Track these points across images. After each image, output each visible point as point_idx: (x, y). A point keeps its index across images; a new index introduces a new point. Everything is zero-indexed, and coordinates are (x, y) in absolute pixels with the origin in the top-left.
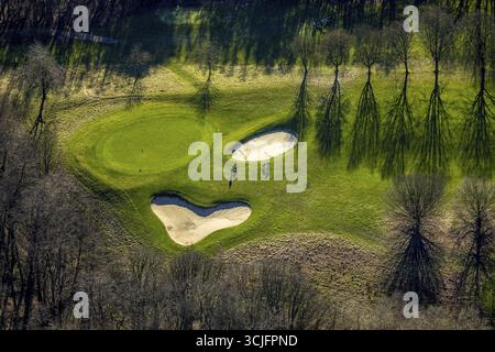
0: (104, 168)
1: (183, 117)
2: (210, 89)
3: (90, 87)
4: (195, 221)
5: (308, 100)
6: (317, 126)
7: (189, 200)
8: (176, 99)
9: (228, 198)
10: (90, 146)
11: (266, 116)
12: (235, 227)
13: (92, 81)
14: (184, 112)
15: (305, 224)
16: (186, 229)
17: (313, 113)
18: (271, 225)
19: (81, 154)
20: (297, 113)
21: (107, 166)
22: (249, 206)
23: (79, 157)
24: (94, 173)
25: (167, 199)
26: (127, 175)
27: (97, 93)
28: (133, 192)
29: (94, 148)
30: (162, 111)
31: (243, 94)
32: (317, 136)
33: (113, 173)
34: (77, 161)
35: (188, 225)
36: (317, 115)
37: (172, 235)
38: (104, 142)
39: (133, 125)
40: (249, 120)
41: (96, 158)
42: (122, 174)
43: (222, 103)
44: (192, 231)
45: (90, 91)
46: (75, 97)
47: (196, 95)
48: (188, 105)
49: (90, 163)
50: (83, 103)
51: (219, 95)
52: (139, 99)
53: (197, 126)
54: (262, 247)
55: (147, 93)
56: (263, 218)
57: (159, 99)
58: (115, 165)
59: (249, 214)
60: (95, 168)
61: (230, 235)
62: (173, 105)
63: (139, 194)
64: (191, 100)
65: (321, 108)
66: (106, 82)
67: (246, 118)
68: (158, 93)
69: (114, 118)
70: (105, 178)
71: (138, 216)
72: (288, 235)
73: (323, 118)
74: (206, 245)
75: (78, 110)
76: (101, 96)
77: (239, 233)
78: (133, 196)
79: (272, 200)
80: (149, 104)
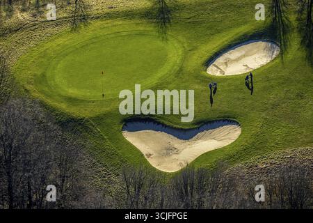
0: (60, 95)
1: (141, 34)
2: (167, 1)
3: (23, 10)
4: (176, 146)
5: (284, 4)
6: (300, 31)
7: (166, 123)
8: (129, 15)
9: (211, 116)
10: (39, 73)
11: (239, 25)
13: (24, 4)
14: (141, 28)
15: (306, 137)
16: (168, 154)
17: (293, 18)
18: (266, 141)
19: (29, 83)
20: (274, 19)
21: (63, 93)
22: (237, 123)
23: (28, 87)
24: (49, 102)
25: (139, 124)
26: (89, 102)
27: (34, 16)
28: (99, 119)
29: (43, 75)
30: (115, 29)
31: (207, 3)
32: (302, 42)
33: (72, 100)
34: (27, 91)
35: (169, 150)
36: (298, 19)
37: (153, 162)
38: (54, 68)
39: (84, 47)
40: (219, 32)
41: (49, 87)
42: (83, 101)
43: (185, 15)
44: (175, 156)
45: (25, 14)
46: (9, 22)
47: (152, 8)
48: (144, 21)
49: (42, 92)
50: (20, 27)
51: (179, 7)
52: (85, 19)
53: (159, 43)
54: (260, 167)
55: (93, 11)
56: (257, 135)
57: (109, 16)
58: (73, 92)
59: (239, 132)
60: (50, 96)
61: (221, 156)
62: (127, 22)
63: (109, 121)
64: (146, 15)
65: (300, 12)
66: (41, 3)
67: (215, 30)
68: (108, 10)
69: (60, 41)
70: (64, 107)
71: (109, 145)
72: (288, 150)
73: (305, 21)
75: (15, 37)
76: (39, 19)
77: (231, 153)
78: (99, 124)
79: (264, 115)
80: (98, 23)
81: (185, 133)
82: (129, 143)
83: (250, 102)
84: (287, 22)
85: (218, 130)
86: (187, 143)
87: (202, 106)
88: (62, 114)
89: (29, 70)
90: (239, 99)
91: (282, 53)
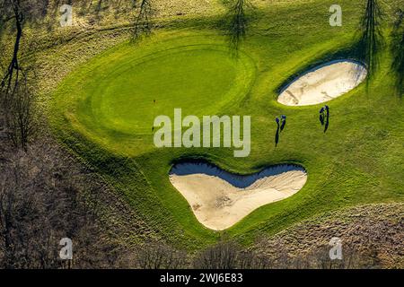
0: (103, 128)
1: (209, 50)
2: (245, 8)
3: (81, 14)
4: (230, 195)
5: (380, 14)
6: (392, 50)
7: (221, 165)
8: (199, 24)
9: (275, 159)
10: (83, 98)
11: (323, 40)
12: (285, 201)
13: (84, 5)
14: (210, 42)
15: (382, 190)
16: (219, 206)
17: (386, 33)
18: (334, 194)
19: (71, 111)
20: (365, 34)
21: (107, 125)
22: (304, 169)
23: (69, 116)
24: (90, 135)
25: (191, 166)
26: (135, 136)
27: (91, 22)
28: (144, 160)
29: (88, 101)
30: (180, 42)
31: (290, 11)
32: (394, 65)
33: (116, 135)
34: (66, 120)
35: (221, 201)
36: (393, 35)
37: (200, 216)
38: (102, 92)
39: (141, 64)
40: (299, 48)
41: (92, 115)
42: (128, 135)
43: (262, 26)
44: (226, 209)
45: (81, 20)
46: (62, 29)
47: (227, 17)
48: (215, 32)
49: (83, 123)
50: (72, 37)
51: (257, 15)
52: (148, 28)
53: (229, 61)
54: (323, 227)
55: (159, 18)
56: (324, 186)
57: (176, 25)
58: (118, 123)
59: (304, 181)
60: (90, 128)
61: (280, 211)
62: (194, 33)
63: (154, 162)
64: (218, 24)
65: (397, 25)
66: (103, 5)
67: (295, 45)
68: (174, 18)
69: (115, 56)
70: (105, 143)
71: (152, 193)
72: (359, 207)
74: (247, 228)
75: (66, 49)
76: (97, 27)
77: (291, 208)
78: (144, 165)
79: (335, 159)
80: (162, 34)
81: (242, 179)
82: (175, 191)
83: (321, 141)
84: (378, 38)
85: (280, 176)
86: (243, 192)
87: (264, 145)
88: (103, 152)
89: (73, 93)
90: (309, 137)
91: (368, 78)
